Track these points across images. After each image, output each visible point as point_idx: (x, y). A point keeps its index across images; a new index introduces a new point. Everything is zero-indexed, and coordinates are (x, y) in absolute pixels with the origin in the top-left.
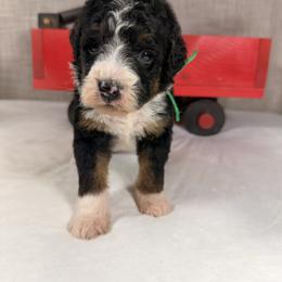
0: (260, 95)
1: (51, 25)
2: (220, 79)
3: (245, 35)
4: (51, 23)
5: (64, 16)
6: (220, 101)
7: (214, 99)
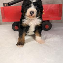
0: (60, 19)
1: (7, 6)
5: (10, 3)
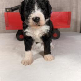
2: (58, 23)
3: (63, 11)
4: (9, 11)
6: (58, 29)
7: (57, 29)
